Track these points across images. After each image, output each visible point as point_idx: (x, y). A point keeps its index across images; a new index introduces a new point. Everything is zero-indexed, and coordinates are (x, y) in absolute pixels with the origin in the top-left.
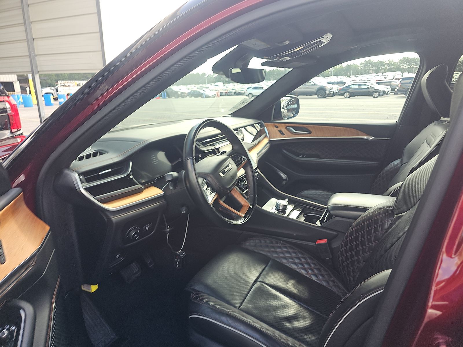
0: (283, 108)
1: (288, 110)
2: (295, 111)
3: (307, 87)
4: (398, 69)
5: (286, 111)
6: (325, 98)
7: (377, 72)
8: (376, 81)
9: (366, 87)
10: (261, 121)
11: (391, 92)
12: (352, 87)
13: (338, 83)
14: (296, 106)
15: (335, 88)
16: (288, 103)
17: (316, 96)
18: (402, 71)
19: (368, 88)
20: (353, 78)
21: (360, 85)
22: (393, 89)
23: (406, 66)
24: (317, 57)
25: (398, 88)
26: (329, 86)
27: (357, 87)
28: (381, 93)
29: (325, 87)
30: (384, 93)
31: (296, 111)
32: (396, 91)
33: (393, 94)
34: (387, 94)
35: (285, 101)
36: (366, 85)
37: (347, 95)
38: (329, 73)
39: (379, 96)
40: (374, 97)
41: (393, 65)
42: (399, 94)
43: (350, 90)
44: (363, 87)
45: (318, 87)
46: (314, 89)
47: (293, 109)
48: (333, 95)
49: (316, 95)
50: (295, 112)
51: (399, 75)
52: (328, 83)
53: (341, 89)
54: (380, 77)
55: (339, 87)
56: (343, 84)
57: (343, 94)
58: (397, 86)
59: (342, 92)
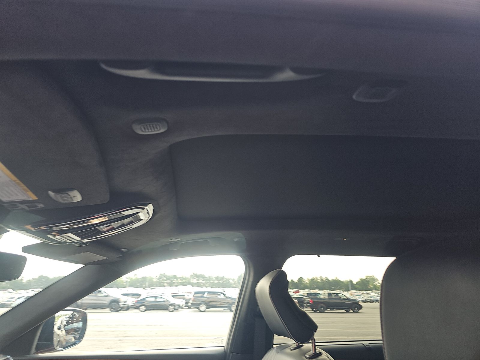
0: (59, 328)
1: (68, 332)
2: (79, 332)
3: (99, 298)
4: (190, 284)
5: (64, 332)
6: (118, 311)
7: (171, 285)
8: (172, 294)
9: (162, 300)
10: (8, 357)
11: (186, 306)
12: (148, 299)
13: (133, 295)
14: (80, 325)
15: (130, 301)
16: (68, 321)
17: (108, 310)
18: (193, 285)
19: (164, 301)
20: (148, 290)
21: (156, 297)
22: (187, 303)
23: (195, 281)
24: (123, 250)
25: (191, 302)
26: (123, 299)
27: (153, 299)
28: (177, 307)
29: (119, 299)
30: (180, 307)
31: (81, 333)
32: (189, 305)
33: (187, 307)
34: (182, 308)
35: (65, 317)
36: (161, 298)
37: (143, 308)
38: (125, 284)
39: (175, 310)
40: (170, 312)
41: (185, 279)
42: (192, 308)
43: (146, 303)
44: (158, 300)
45: (111, 298)
46: (107, 301)
47: (76, 330)
48: (128, 308)
49: (108, 308)
50: (78, 334)
51: (189, 288)
52: (123, 295)
53: (137, 302)
54: (174, 290)
55: (134, 299)
56: (138, 296)
57: (137, 308)
58: (190, 299)
59: (138, 305)
